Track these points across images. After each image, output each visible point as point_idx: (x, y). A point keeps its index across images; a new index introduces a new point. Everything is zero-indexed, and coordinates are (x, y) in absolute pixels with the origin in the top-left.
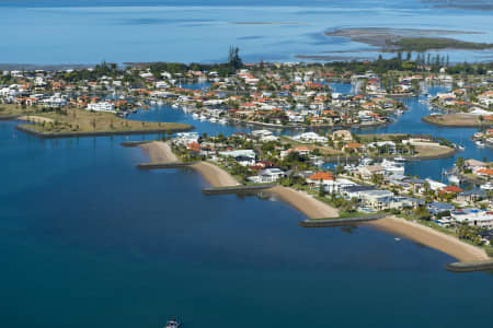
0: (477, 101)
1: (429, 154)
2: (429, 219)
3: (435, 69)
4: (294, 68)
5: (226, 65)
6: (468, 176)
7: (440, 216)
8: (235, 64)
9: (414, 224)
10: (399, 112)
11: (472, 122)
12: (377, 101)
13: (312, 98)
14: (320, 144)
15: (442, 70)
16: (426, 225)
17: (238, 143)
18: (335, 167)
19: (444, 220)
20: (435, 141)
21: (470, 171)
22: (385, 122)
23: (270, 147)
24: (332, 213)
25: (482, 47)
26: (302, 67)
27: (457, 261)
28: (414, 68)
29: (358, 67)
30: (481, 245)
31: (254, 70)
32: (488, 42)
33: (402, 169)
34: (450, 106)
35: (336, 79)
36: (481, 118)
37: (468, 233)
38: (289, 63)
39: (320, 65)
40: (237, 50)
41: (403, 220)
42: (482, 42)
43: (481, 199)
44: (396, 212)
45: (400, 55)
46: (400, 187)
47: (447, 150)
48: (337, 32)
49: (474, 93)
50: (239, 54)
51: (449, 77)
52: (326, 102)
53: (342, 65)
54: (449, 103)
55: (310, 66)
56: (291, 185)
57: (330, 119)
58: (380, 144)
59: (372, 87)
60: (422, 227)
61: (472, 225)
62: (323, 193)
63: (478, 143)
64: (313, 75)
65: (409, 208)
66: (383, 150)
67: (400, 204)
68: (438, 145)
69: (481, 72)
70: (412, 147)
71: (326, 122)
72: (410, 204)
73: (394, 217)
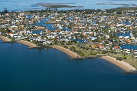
0: (59, 18)
1: (39, 29)
2: (29, 40)
3: (55, 12)
4: (20, 12)
5: (3, 12)
6: (45, 33)
8: (6, 12)
9: (26, 41)
10: (40, 21)
12: (35, 19)
13: (20, 19)
14: (16, 28)
15: (56, 12)
23: (3, 29)
24: (9, 40)
27: (30, 47)
28: (50, 12)
29: (36, 12)
35: (30, 15)
36: (57, 22)
38: (20, 11)
39: (27, 12)
41: (24, 41)
42: (72, 6)
43: (43, 36)
44: (23, 40)
45: (47, 9)
46: (27, 35)
47: (44, 28)
48: (39, 4)
52: (23, 19)
53: (33, 11)
55: (25, 12)
56: (3, 36)
58: (28, 27)
59: (37, 16)
60: (28, 42)
62: (10, 37)
64: (25, 14)
66: (29, 29)
67: (24, 38)
68: (42, 27)
71: (20, 23)
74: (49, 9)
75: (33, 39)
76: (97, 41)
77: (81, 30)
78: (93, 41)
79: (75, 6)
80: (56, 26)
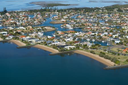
0: (63, 18)
1: (49, 30)
2: (46, 44)
3: (54, 11)
4: (20, 12)
5: (3, 12)
6: (58, 34)
7: (49, 44)
8: (5, 12)
9: (43, 46)
10: (44, 21)
11: (61, 23)
12: (39, 19)
13: (24, 19)
14: (24, 30)
15: (56, 11)
16: (46, 46)
17: (4, 30)
18: (27, 34)
19: (50, 44)
20: (51, 27)
21: (58, 33)
22: (41, 24)
23: (12, 31)
24: (24, 45)
25: (67, 5)
26: (22, 12)
27: (51, 53)
28: (49, 11)
29: (36, 11)
30: (58, 49)
31: (10, 13)
32: (68, 4)
33: (43, 34)
34: (56, 19)
35: (30, 14)
36: (63, 22)
37: (55, 47)
39: (27, 11)
40: (5, 8)
41: (41, 45)
42: (67, 4)
43: (59, 39)
44: (39, 44)
45: (46, 8)
46: (41, 38)
47: (54, 29)
48: (32, 3)
49: (62, 16)
50: (6, 9)
51: (57, 13)
52: (27, 20)
53: (32, 11)
54: (56, 18)
55: (24, 11)
56: (15, 39)
57: (27, 24)
59: (39, 16)
60: (45, 46)
61: (56, 45)
62: (23, 40)
63: (61, 27)
64: (25, 13)
65: (42, 42)
66: (39, 30)
67: (40, 42)
68: (52, 28)
69: (65, 11)
70: (45, 29)
71: (26, 24)
72: (43, 41)
73: (39, 45)
74: (47, 8)
75: (51, 43)
76: (121, 43)
77: (94, 30)
78: (117, 44)
79: (69, 5)
80: (65, 26)
